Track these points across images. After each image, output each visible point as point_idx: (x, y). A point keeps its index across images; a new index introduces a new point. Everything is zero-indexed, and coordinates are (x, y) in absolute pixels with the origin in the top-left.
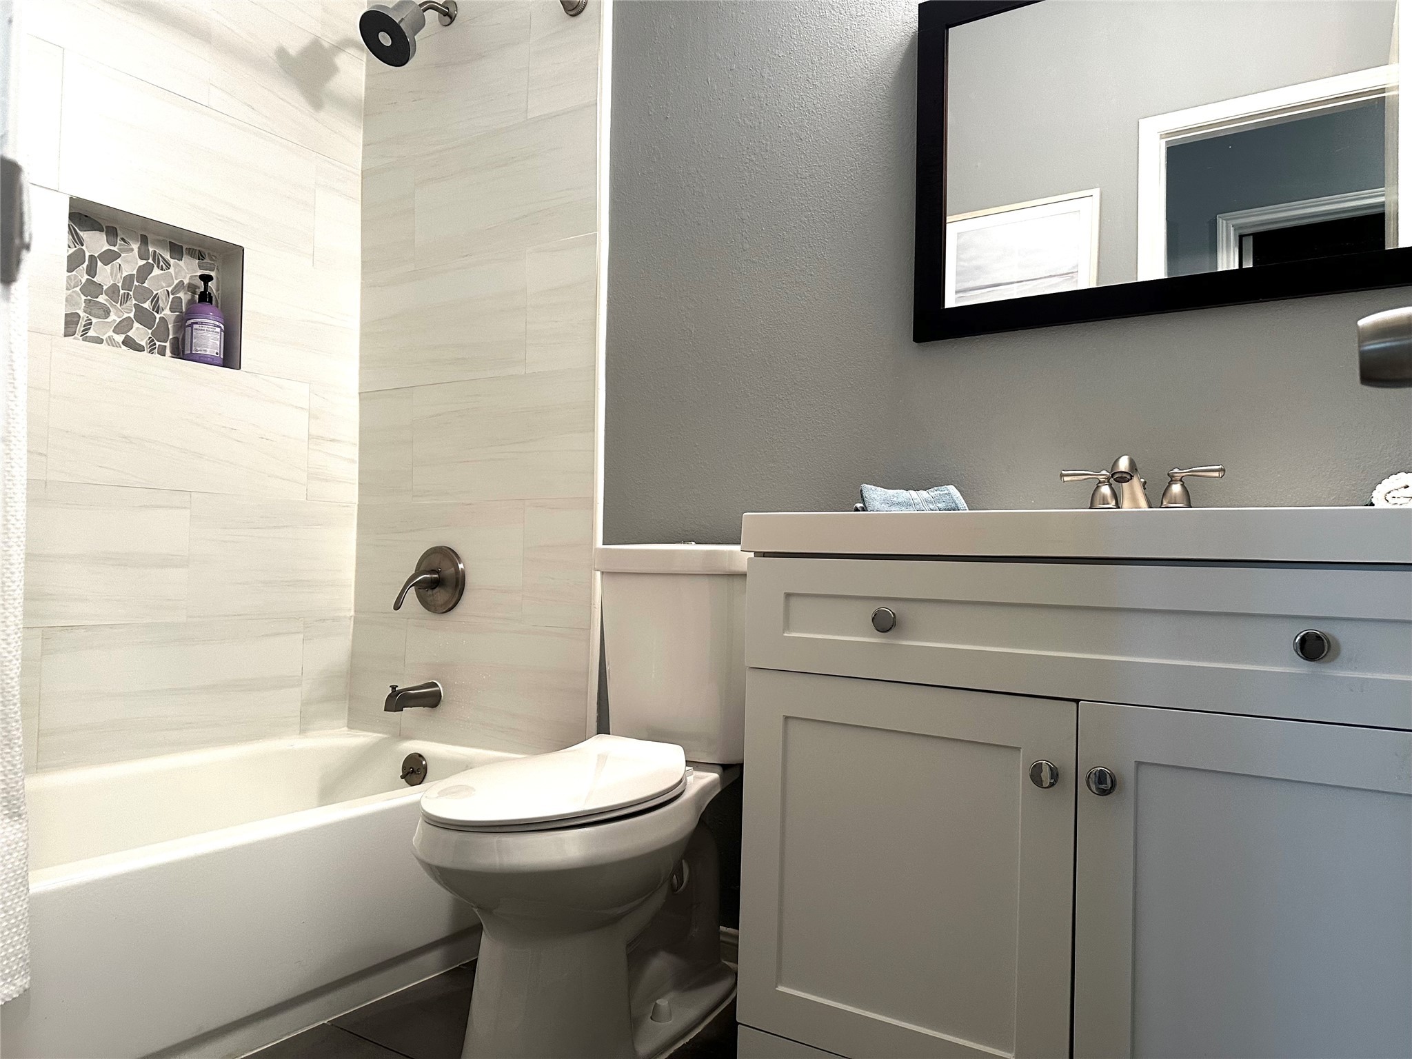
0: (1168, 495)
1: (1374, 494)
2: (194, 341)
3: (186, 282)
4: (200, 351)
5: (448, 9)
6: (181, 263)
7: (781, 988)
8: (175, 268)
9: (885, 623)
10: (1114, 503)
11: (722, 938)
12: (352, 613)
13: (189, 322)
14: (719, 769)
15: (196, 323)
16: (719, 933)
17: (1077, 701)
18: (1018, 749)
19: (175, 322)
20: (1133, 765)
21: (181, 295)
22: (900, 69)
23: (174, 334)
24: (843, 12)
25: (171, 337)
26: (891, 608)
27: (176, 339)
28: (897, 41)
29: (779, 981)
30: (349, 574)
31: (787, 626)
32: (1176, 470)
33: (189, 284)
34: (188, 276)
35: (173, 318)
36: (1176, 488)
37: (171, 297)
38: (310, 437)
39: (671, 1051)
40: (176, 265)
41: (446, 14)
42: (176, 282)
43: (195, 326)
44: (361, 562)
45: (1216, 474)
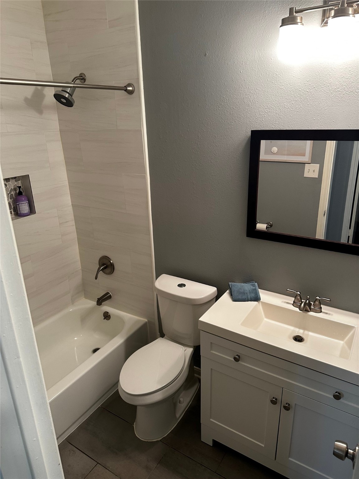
2: (20, 209)
3: (13, 188)
4: (23, 212)
5: (82, 77)
6: (10, 183)
7: (211, 420)
8: (8, 185)
9: (237, 359)
12: (81, 268)
13: (17, 203)
15: (20, 204)
17: (283, 388)
18: (268, 392)
19: (13, 202)
20: (294, 404)
21: (12, 193)
23: (13, 206)
25: (12, 207)
27: (14, 207)
29: (211, 418)
30: (78, 258)
31: (211, 349)
33: (14, 188)
34: (13, 186)
35: (12, 201)
37: (10, 195)
38: (60, 224)
40: (8, 184)
41: (82, 79)
42: (10, 189)
43: (20, 205)
44: (81, 254)
45: (328, 301)
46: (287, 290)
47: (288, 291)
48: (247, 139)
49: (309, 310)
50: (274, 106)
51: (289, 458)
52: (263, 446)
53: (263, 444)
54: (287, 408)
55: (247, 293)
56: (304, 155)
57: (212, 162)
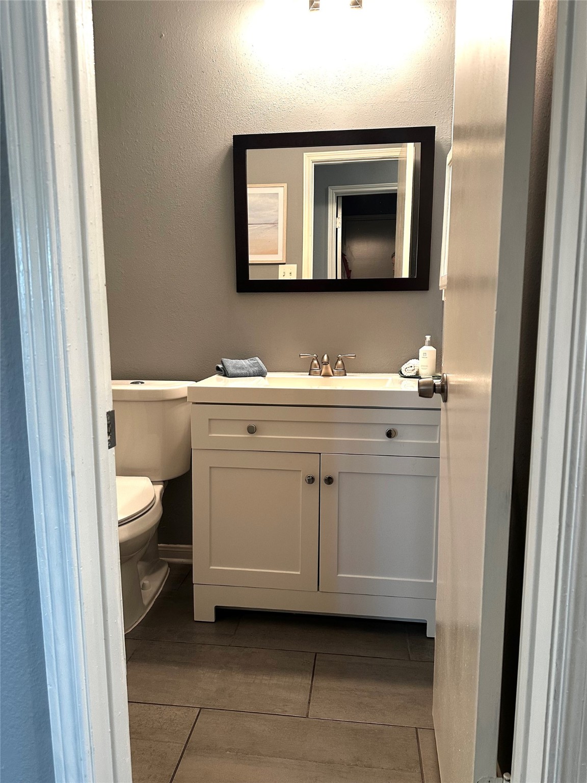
0: (337, 364)
1: (402, 367)
7: (211, 567)
9: (251, 430)
10: (318, 366)
11: (159, 549)
14: (162, 483)
16: (158, 547)
17: (320, 454)
18: (300, 471)
20: (338, 473)
22: (224, 162)
24: (195, 126)
26: (253, 424)
28: (222, 148)
29: (211, 565)
31: (210, 432)
32: (340, 356)
36: (340, 362)
39: (154, 600)
45: (353, 358)
46: (300, 356)
47: (302, 357)
48: (227, 150)
49: (332, 375)
50: (260, 105)
51: (337, 575)
52: (299, 573)
53: (298, 571)
54: (329, 480)
55: (247, 368)
56: (275, 252)
57: (177, 185)
